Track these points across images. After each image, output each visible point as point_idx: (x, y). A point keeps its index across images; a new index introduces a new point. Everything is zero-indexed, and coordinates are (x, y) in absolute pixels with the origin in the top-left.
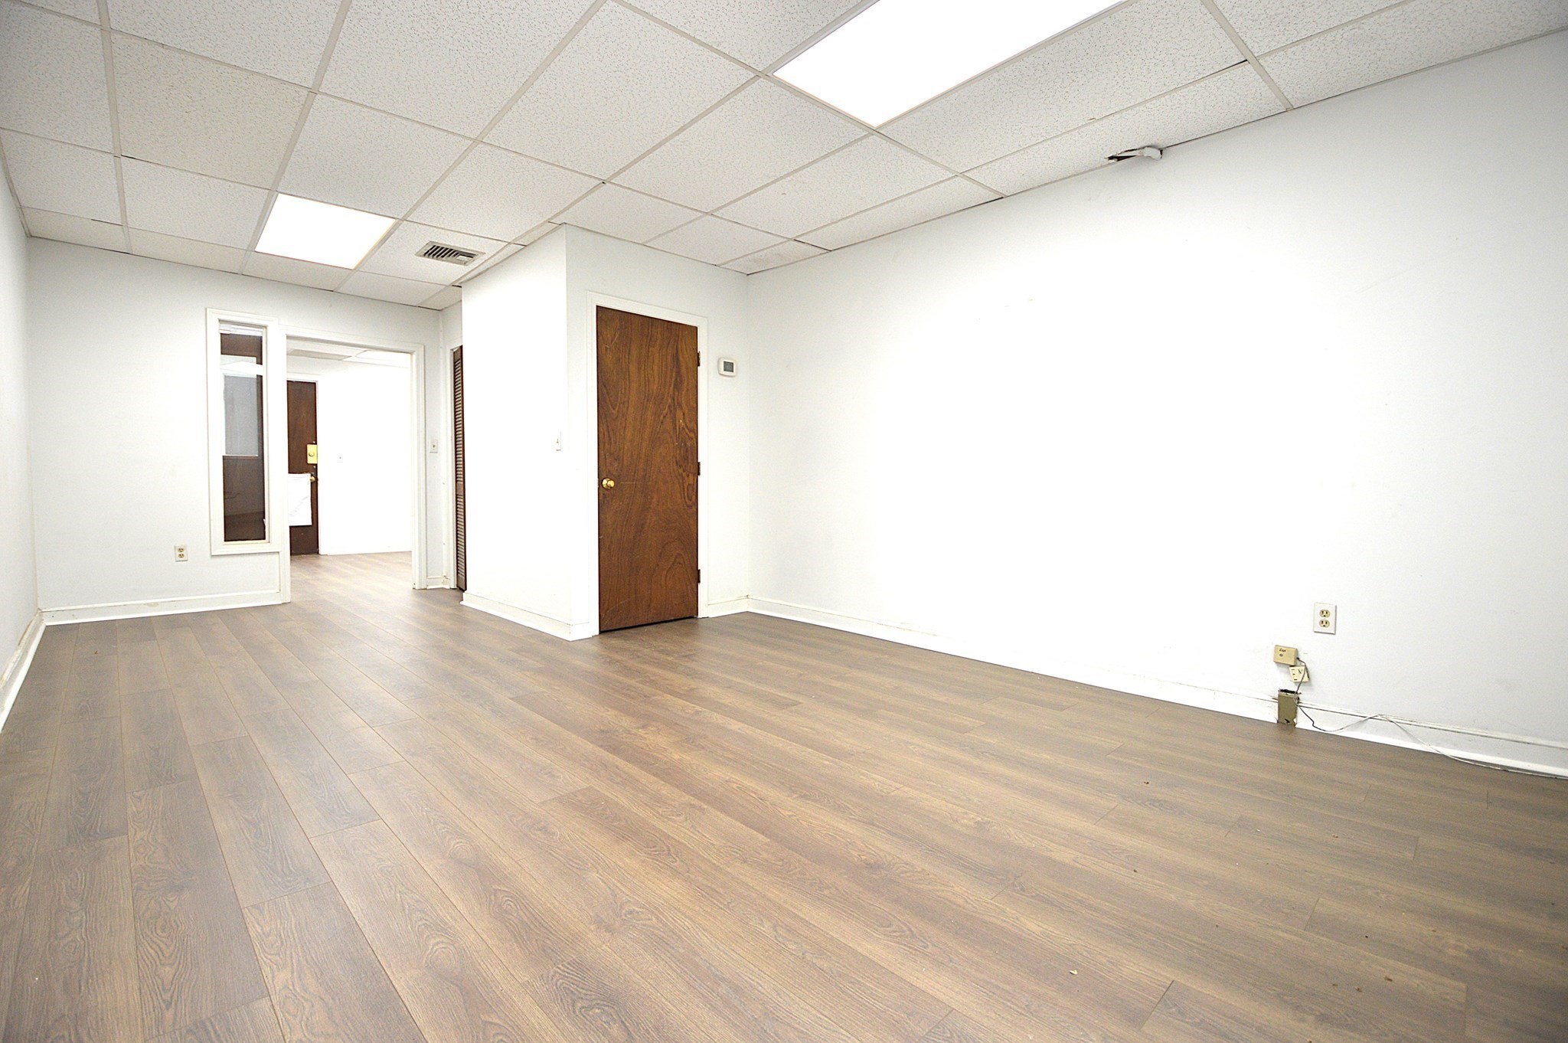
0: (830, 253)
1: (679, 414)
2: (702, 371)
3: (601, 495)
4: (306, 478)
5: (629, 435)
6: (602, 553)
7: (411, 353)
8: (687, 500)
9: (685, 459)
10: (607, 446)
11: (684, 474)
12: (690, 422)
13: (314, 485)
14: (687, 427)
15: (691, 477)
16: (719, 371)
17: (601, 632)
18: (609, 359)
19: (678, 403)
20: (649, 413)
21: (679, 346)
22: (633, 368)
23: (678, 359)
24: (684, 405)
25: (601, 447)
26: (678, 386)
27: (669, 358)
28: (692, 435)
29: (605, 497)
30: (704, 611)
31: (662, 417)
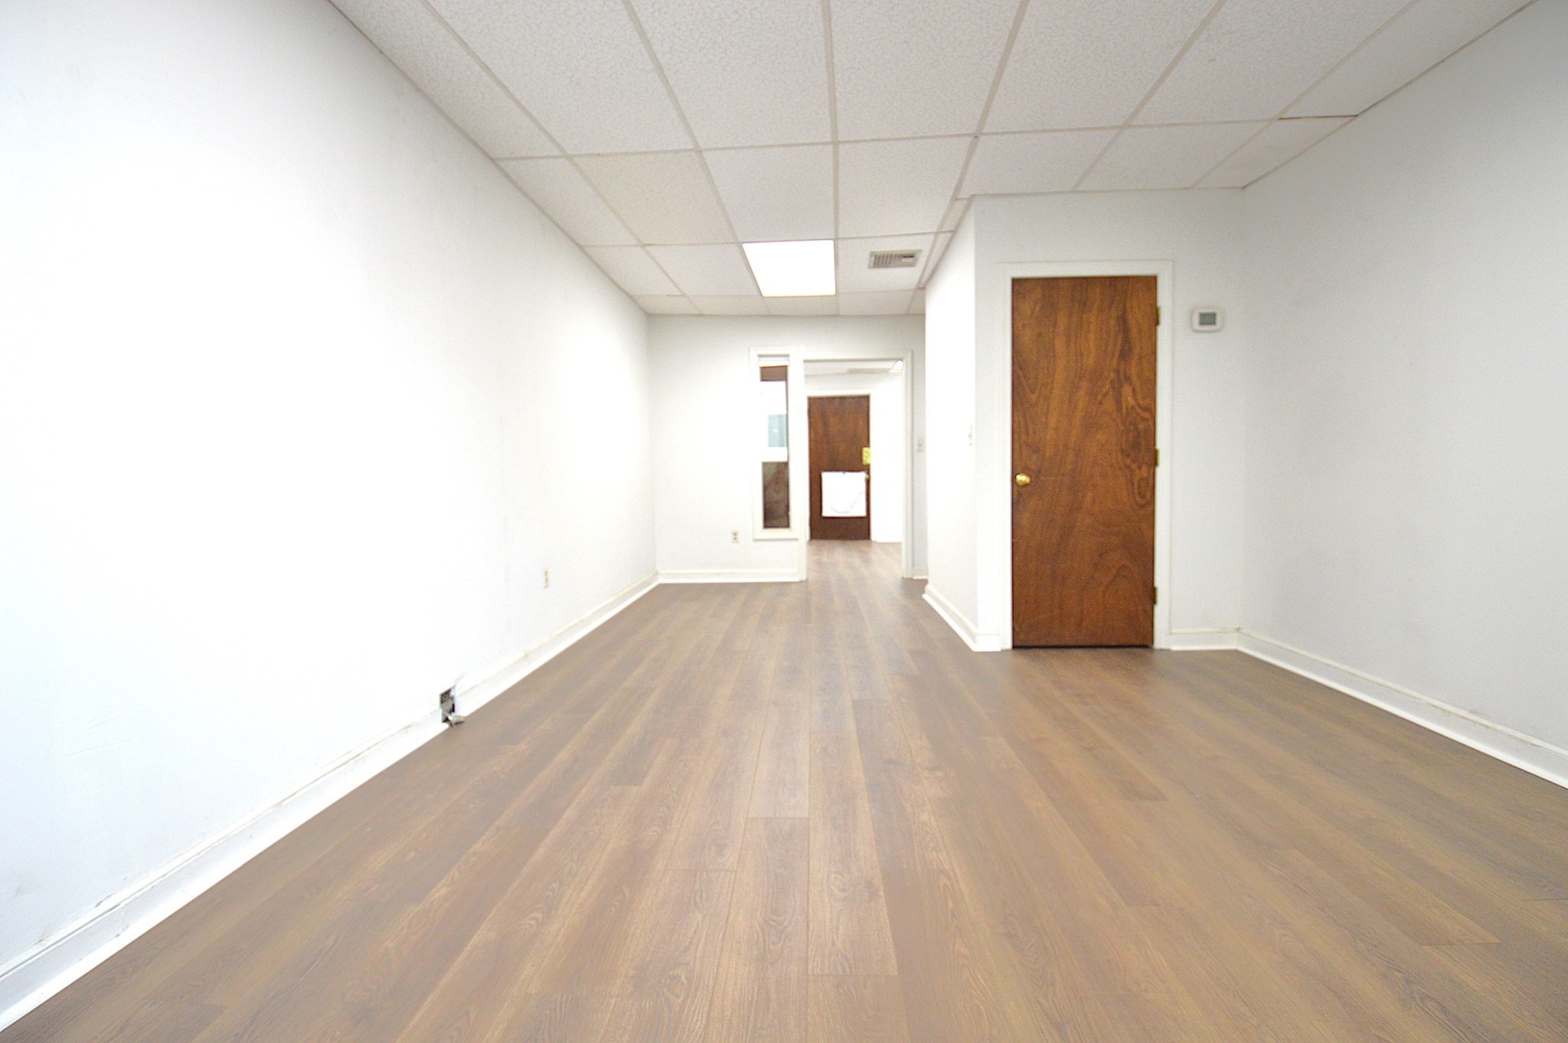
0: (1358, 119)
1: (1127, 390)
2: (1163, 333)
3: (1016, 493)
4: (862, 475)
5: (1052, 422)
6: (1016, 558)
7: (901, 360)
8: (1138, 498)
9: (1136, 445)
10: (1024, 437)
11: (1134, 466)
12: (1144, 398)
13: (868, 482)
14: (1138, 404)
15: (1144, 469)
16: (1192, 326)
17: (1014, 647)
18: (1027, 338)
19: (1125, 375)
20: (1081, 393)
21: (1128, 305)
22: (1059, 343)
23: (1125, 322)
24: (1134, 378)
25: (1016, 437)
26: (1125, 354)
27: (1112, 322)
28: (1147, 415)
29: (1020, 494)
30: (1162, 640)
31: (1100, 397)
